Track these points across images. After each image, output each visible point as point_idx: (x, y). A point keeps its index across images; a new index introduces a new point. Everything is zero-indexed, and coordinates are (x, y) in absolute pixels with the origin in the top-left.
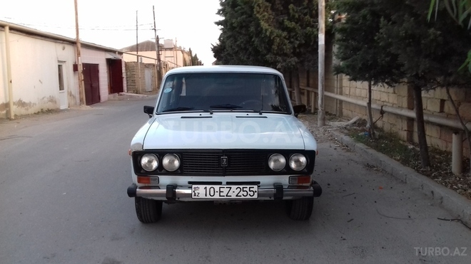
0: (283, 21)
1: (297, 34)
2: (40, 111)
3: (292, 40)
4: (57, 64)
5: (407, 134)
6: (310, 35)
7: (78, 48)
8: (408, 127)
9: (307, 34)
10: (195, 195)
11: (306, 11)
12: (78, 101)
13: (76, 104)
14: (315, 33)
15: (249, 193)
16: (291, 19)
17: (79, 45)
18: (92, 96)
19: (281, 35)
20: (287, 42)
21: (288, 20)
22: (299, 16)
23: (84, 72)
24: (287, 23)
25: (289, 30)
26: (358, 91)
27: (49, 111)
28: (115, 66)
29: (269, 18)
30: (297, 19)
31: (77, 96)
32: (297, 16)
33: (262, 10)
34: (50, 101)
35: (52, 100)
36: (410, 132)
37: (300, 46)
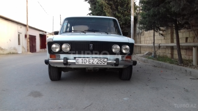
0: (116, 14)
1: (121, 19)
2: (9, 53)
4: (18, 34)
5: (171, 55)
6: (127, 19)
7: (27, 28)
8: (171, 52)
10: (77, 63)
11: (125, 9)
12: (26, 51)
13: (25, 52)
14: (129, 18)
15: (103, 62)
16: (119, 12)
17: (28, 27)
18: (32, 49)
21: (118, 13)
22: (122, 12)
23: (29, 38)
24: (117, 14)
26: (148, 42)
27: (13, 53)
28: (43, 37)
29: (110, 12)
30: (121, 13)
31: (26, 49)
32: (121, 11)
33: (107, 8)
34: (14, 49)
35: (15, 49)
36: (172, 54)
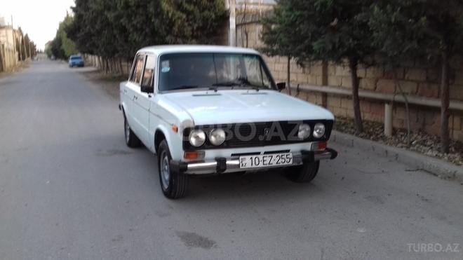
0: (182, 3)
1: (195, 17)
3: (191, 23)
6: (208, 19)
8: (323, 102)
9: (204, 17)
10: (242, 166)
15: (286, 160)
19: (181, 18)
20: (186, 24)
24: (186, 5)
25: (188, 13)
37: (198, 28)
